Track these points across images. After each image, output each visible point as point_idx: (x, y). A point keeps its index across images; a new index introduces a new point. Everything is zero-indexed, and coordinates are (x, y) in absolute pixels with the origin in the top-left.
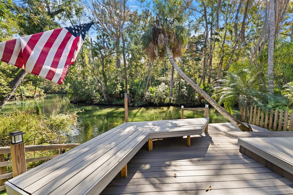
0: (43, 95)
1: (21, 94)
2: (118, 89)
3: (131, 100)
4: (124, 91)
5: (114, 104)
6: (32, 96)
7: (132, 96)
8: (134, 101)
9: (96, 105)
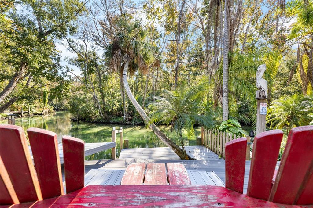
0: (53, 112)
1: (29, 111)
2: (115, 106)
3: (129, 118)
4: (122, 109)
5: (112, 122)
6: (39, 113)
7: (132, 113)
8: (132, 119)
9: (94, 122)
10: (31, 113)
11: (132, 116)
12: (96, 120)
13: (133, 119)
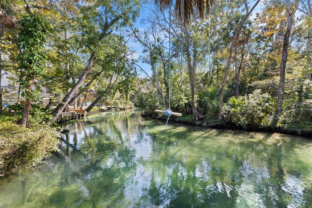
0: (134, 108)
1: (116, 106)
2: (182, 101)
3: (199, 117)
4: (190, 104)
5: (177, 121)
6: (123, 108)
7: (203, 111)
8: (203, 118)
9: (159, 119)
10: (117, 108)
11: (203, 115)
12: (161, 117)
13: (205, 118)
